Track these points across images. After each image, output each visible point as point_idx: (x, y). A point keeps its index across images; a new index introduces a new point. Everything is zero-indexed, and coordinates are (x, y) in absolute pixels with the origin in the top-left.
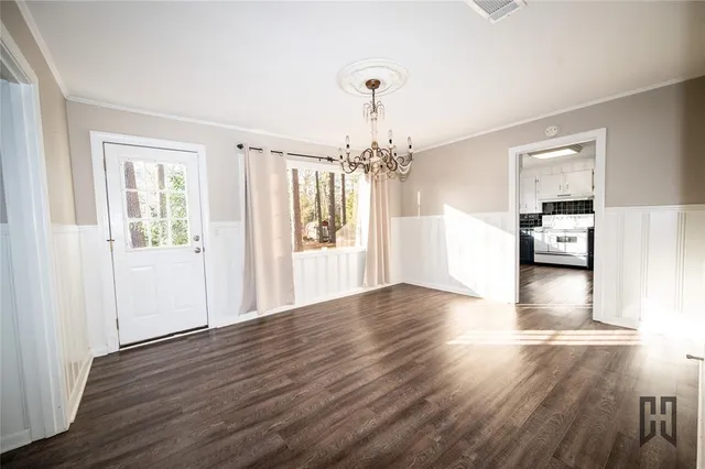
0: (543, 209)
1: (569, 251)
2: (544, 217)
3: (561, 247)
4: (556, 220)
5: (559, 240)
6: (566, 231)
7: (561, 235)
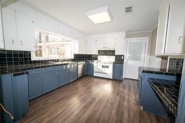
0: (99, 53)
1: (106, 72)
2: (98, 56)
3: (104, 70)
4: (103, 58)
5: (103, 67)
6: (105, 63)
7: (104, 64)
